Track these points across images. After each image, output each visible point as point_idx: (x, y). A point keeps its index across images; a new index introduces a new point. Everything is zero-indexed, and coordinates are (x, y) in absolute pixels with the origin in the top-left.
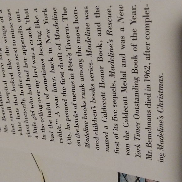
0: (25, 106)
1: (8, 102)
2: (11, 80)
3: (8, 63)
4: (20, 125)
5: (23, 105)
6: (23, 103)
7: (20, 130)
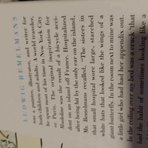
0: (112, 109)
1: (94, 104)
2: (101, 83)
3: (101, 66)
4: (103, 126)
5: (111, 107)
6: (111, 106)
7: (103, 131)
